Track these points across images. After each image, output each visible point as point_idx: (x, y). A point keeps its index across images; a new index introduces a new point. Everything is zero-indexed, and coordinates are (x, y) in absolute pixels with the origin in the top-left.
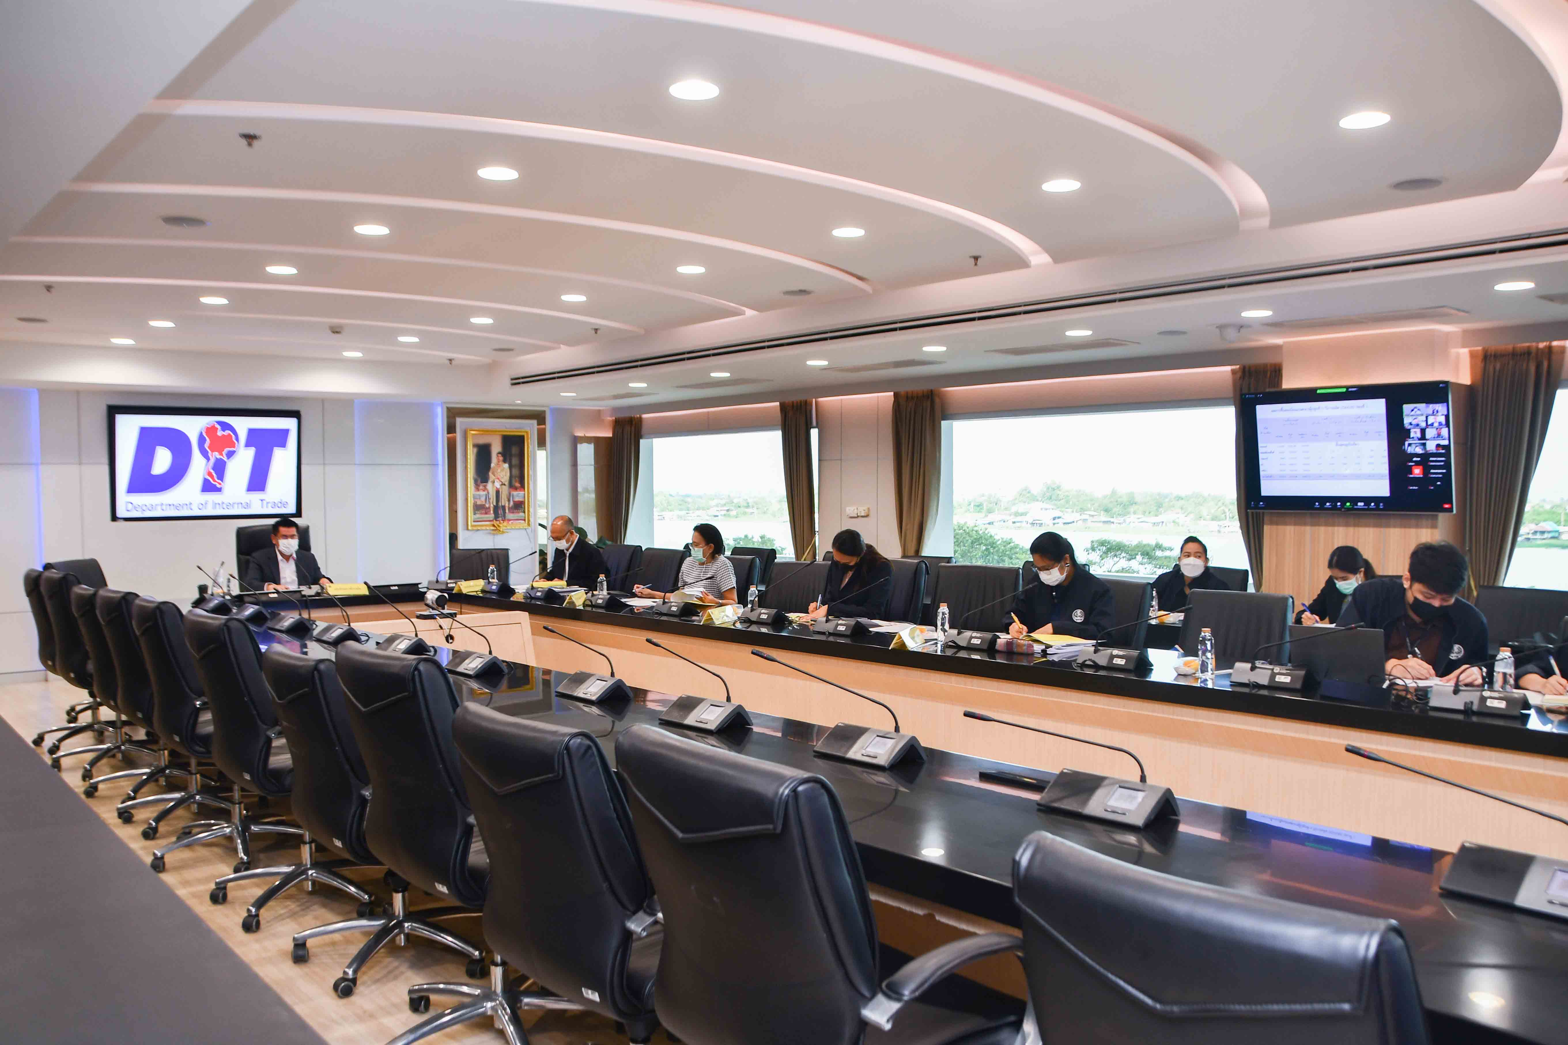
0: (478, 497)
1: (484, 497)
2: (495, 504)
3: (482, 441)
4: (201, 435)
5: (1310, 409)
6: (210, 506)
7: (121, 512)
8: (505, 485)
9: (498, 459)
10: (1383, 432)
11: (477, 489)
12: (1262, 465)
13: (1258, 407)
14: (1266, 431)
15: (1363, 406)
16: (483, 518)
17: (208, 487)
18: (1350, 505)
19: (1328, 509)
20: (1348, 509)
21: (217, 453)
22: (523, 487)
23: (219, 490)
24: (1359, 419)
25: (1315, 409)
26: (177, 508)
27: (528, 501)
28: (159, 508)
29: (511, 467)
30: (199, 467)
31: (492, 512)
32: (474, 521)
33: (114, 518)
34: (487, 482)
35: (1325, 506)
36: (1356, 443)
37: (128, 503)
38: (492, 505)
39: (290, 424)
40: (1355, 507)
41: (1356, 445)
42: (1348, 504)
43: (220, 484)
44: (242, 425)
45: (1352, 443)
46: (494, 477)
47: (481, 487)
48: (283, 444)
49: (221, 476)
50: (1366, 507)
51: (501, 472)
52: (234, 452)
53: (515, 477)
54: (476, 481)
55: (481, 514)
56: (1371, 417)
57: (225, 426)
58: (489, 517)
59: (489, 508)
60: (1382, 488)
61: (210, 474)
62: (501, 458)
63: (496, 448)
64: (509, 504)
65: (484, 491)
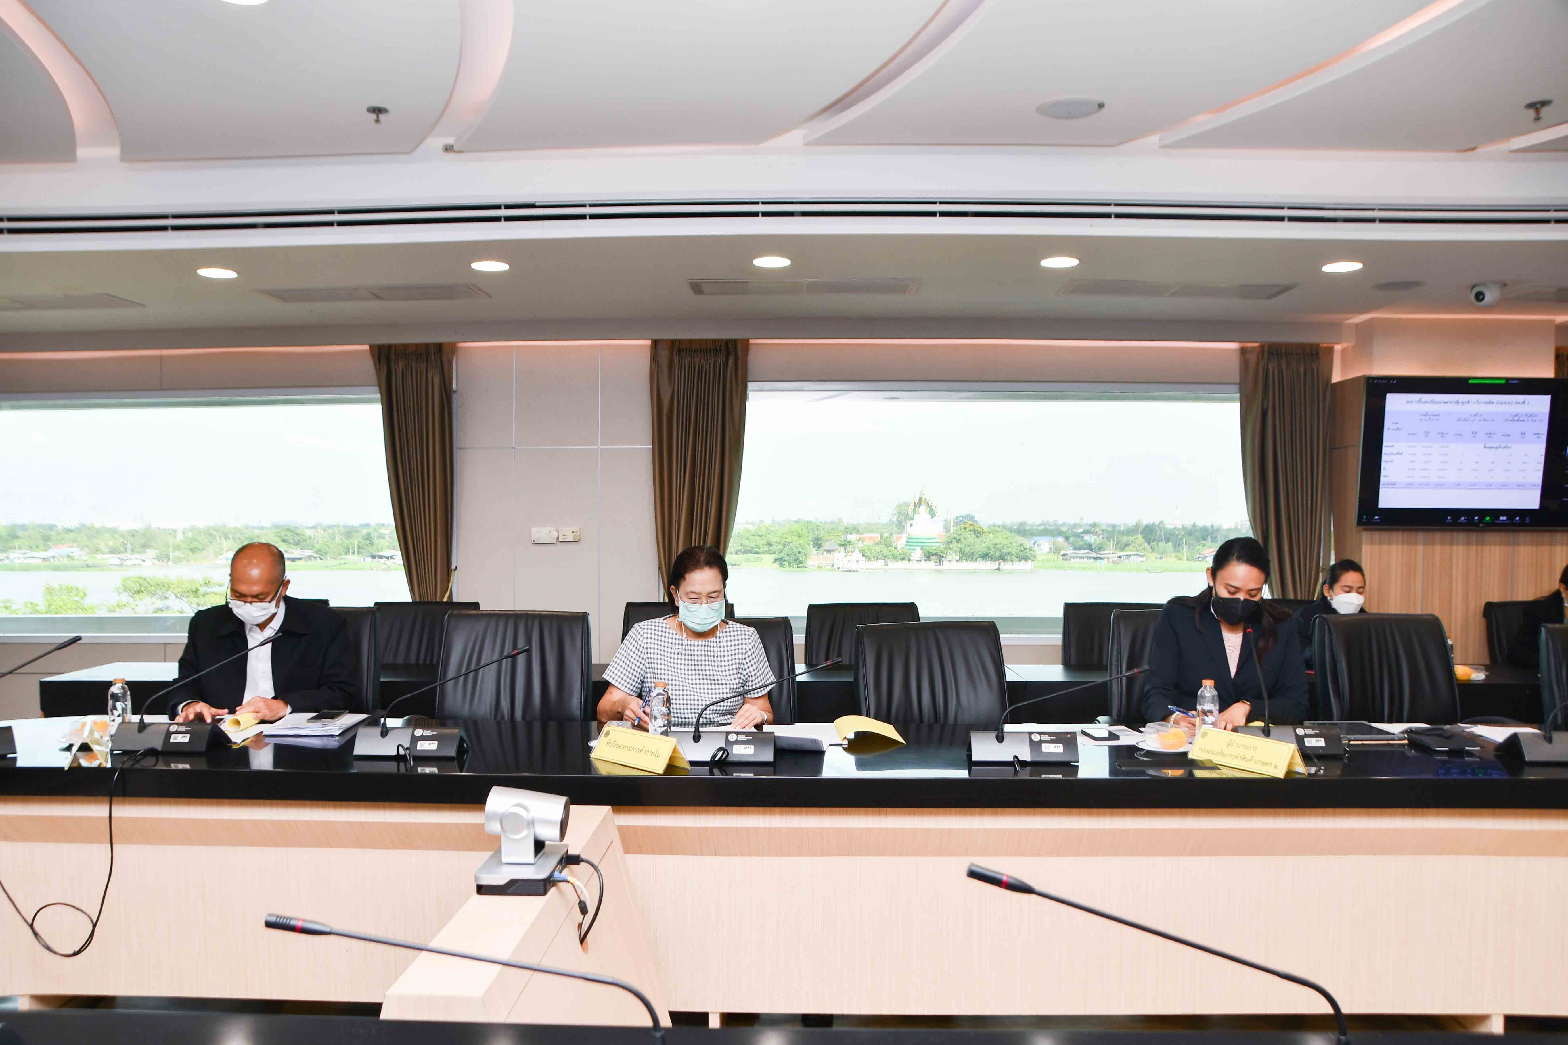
5: (1457, 402)
10: (1543, 434)
12: (1384, 469)
13: (1389, 396)
14: (1396, 426)
15: (1524, 403)
18: (1491, 519)
19: (1462, 524)
20: (1488, 524)
24: (1516, 418)
25: (1463, 403)
35: (1459, 521)
36: (1508, 445)
40: (1496, 522)
41: (1508, 448)
42: (1488, 518)
45: (1503, 445)
50: (1509, 522)
56: (1531, 416)
60: (1531, 500)
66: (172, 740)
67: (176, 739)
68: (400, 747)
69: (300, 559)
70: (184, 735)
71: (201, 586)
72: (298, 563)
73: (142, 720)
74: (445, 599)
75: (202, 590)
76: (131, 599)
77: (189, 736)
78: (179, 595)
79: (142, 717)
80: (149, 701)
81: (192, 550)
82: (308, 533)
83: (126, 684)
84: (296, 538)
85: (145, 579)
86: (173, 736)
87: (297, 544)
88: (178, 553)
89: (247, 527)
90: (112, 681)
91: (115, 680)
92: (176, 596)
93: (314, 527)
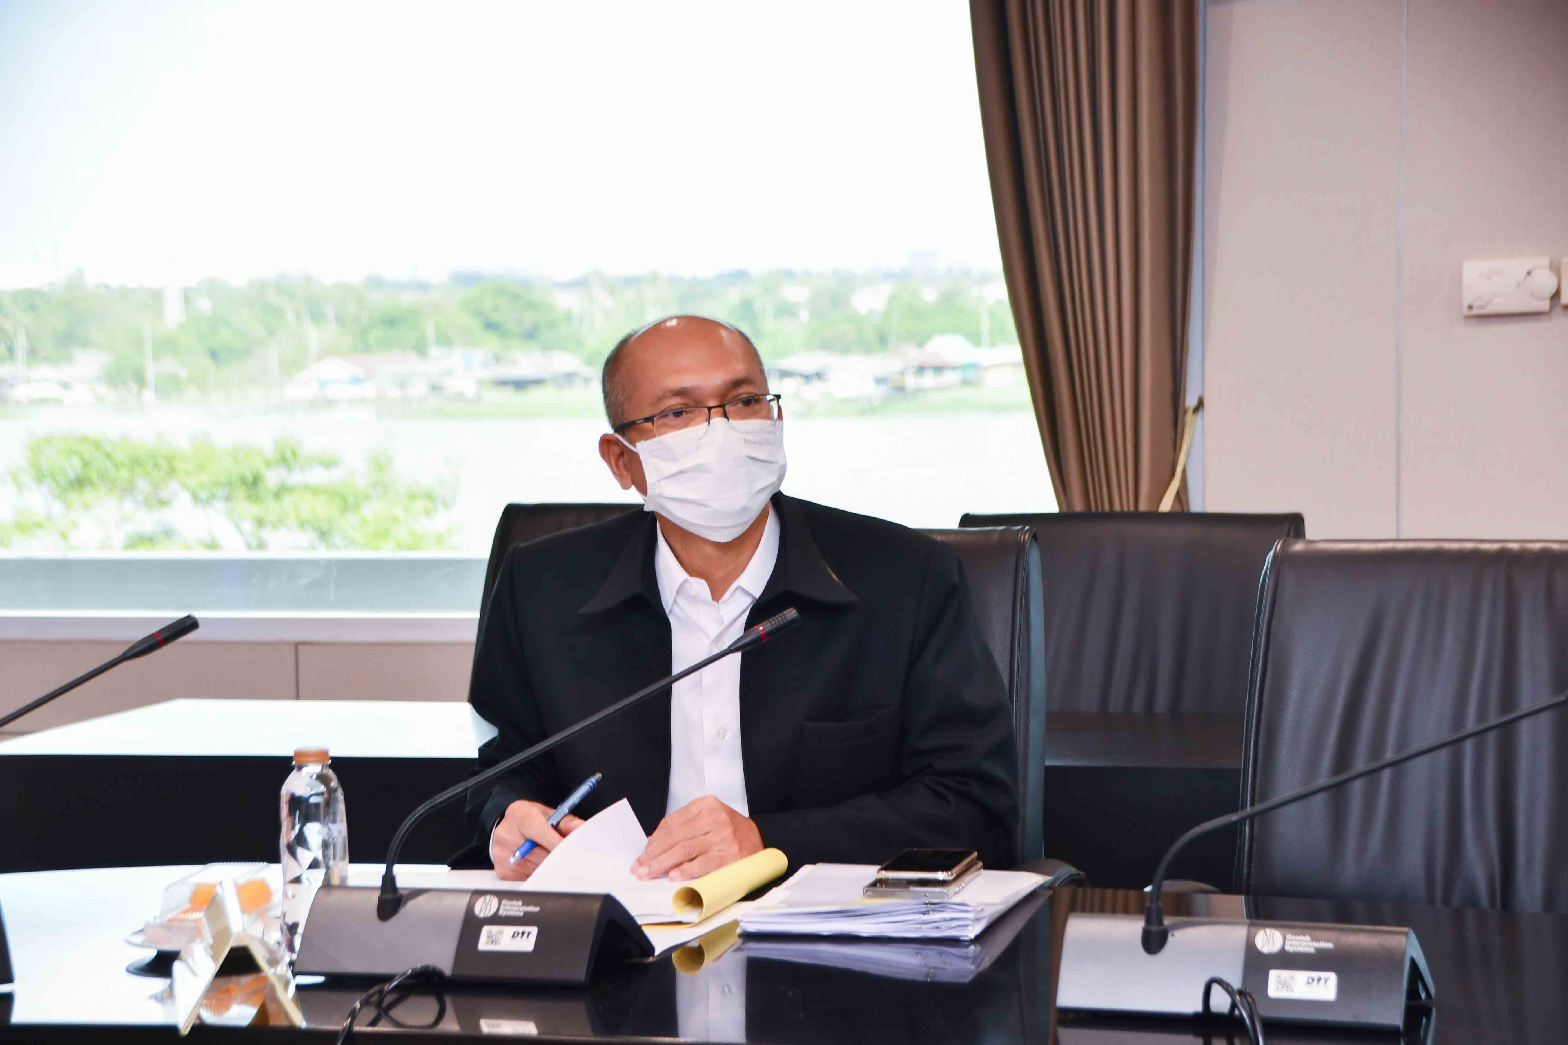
66: (483, 945)
67: (495, 942)
68: (1216, 989)
69: (538, 382)
70: (520, 929)
71: (269, 464)
72: (535, 395)
73: (389, 880)
74: (1166, 505)
75: (272, 478)
76: (57, 508)
77: (534, 930)
78: (203, 494)
79: (389, 871)
80: (409, 822)
81: (214, 355)
82: (565, 301)
83: (331, 766)
84: (529, 318)
85: (97, 445)
86: (486, 930)
87: (530, 335)
88: (169, 365)
89: (376, 283)
90: (290, 759)
91: (298, 754)
92: (196, 498)
93: (580, 284)
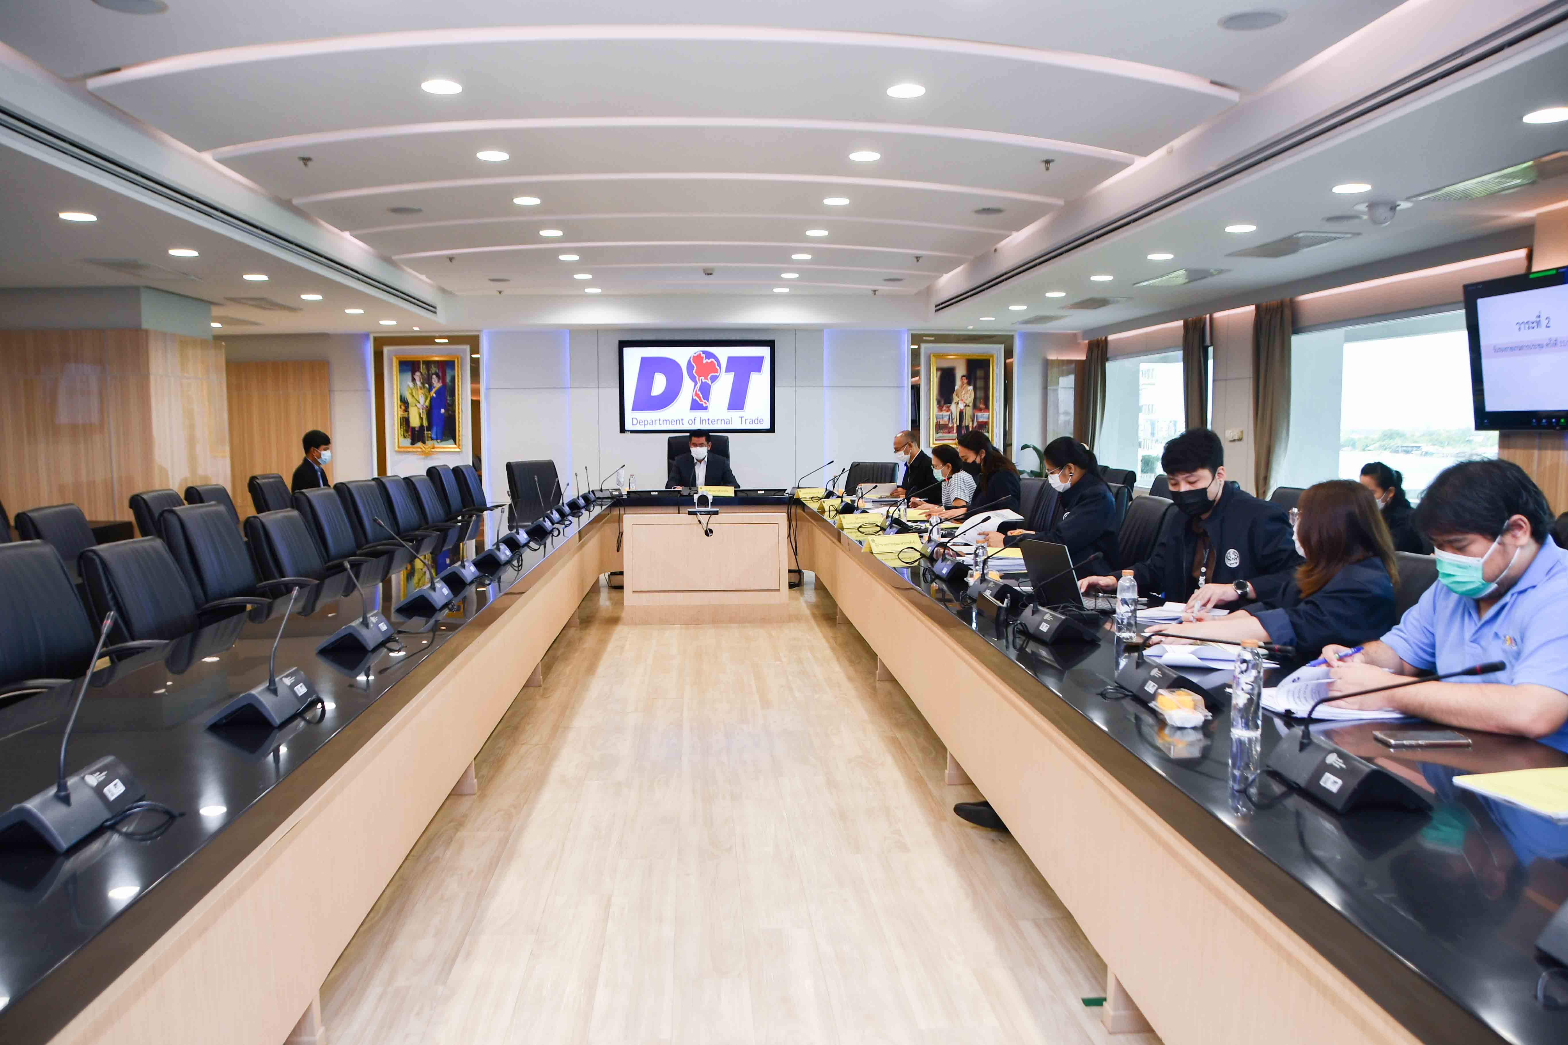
0: (941, 417)
1: (948, 417)
2: (958, 423)
3: (945, 365)
4: (689, 361)
6: (698, 421)
7: (628, 426)
8: (969, 406)
9: (963, 382)
11: (940, 408)
16: (945, 437)
17: (696, 406)
21: (703, 378)
22: (987, 408)
23: (706, 408)
26: (671, 422)
27: (992, 422)
28: (657, 422)
29: (975, 389)
30: (688, 389)
31: (955, 431)
32: (936, 440)
33: (623, 430)
34: (951, 403)
37: (635, 419)
38: (955, 425)
39: (765, 351)
43: (705, 403)
44: (723, 353)
46: (958, 399)
47: (944, 408)
48: (759, 369)
49: (707, 397)
51: (964, 395)
52: (717, 377)
53: (980, 399)
54: (939, 402)
55: (944, 433)
57: (709, 355)
58: (952, 436)
59: (953, 427)
61: (697, 395)
62: (966, 381)
63: (961, 371)
64: (973, 424)
65: (948, 411)
